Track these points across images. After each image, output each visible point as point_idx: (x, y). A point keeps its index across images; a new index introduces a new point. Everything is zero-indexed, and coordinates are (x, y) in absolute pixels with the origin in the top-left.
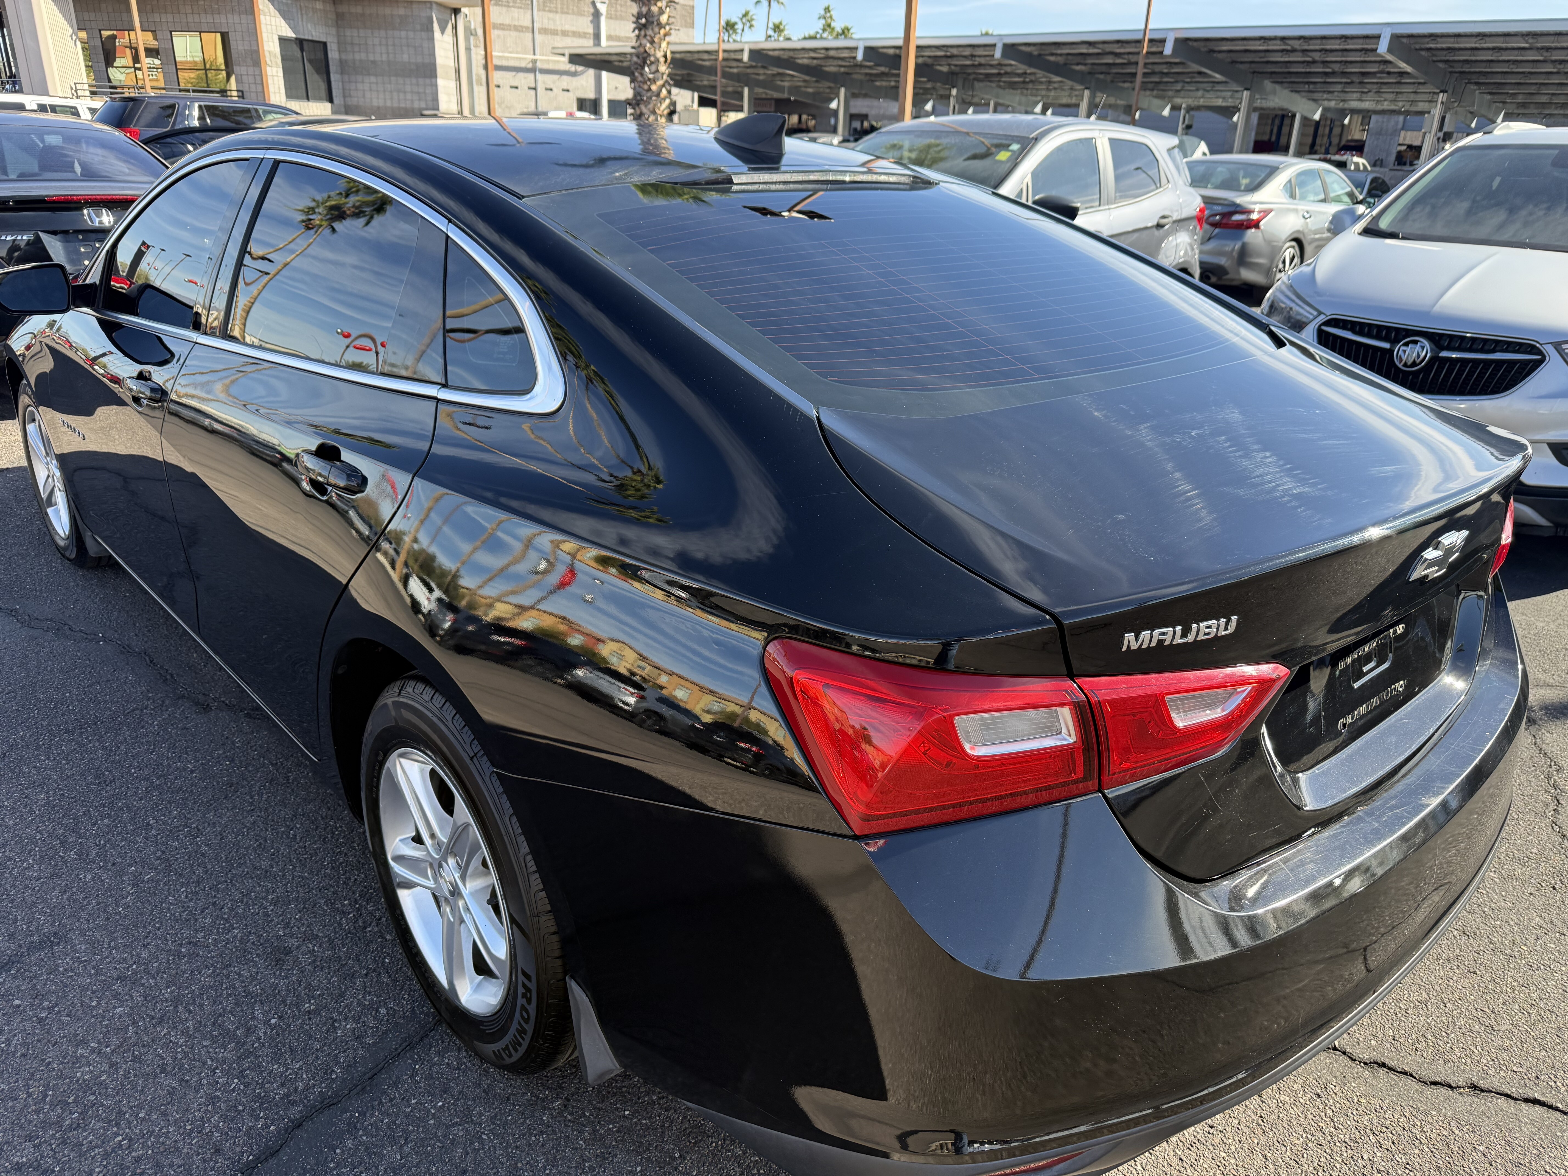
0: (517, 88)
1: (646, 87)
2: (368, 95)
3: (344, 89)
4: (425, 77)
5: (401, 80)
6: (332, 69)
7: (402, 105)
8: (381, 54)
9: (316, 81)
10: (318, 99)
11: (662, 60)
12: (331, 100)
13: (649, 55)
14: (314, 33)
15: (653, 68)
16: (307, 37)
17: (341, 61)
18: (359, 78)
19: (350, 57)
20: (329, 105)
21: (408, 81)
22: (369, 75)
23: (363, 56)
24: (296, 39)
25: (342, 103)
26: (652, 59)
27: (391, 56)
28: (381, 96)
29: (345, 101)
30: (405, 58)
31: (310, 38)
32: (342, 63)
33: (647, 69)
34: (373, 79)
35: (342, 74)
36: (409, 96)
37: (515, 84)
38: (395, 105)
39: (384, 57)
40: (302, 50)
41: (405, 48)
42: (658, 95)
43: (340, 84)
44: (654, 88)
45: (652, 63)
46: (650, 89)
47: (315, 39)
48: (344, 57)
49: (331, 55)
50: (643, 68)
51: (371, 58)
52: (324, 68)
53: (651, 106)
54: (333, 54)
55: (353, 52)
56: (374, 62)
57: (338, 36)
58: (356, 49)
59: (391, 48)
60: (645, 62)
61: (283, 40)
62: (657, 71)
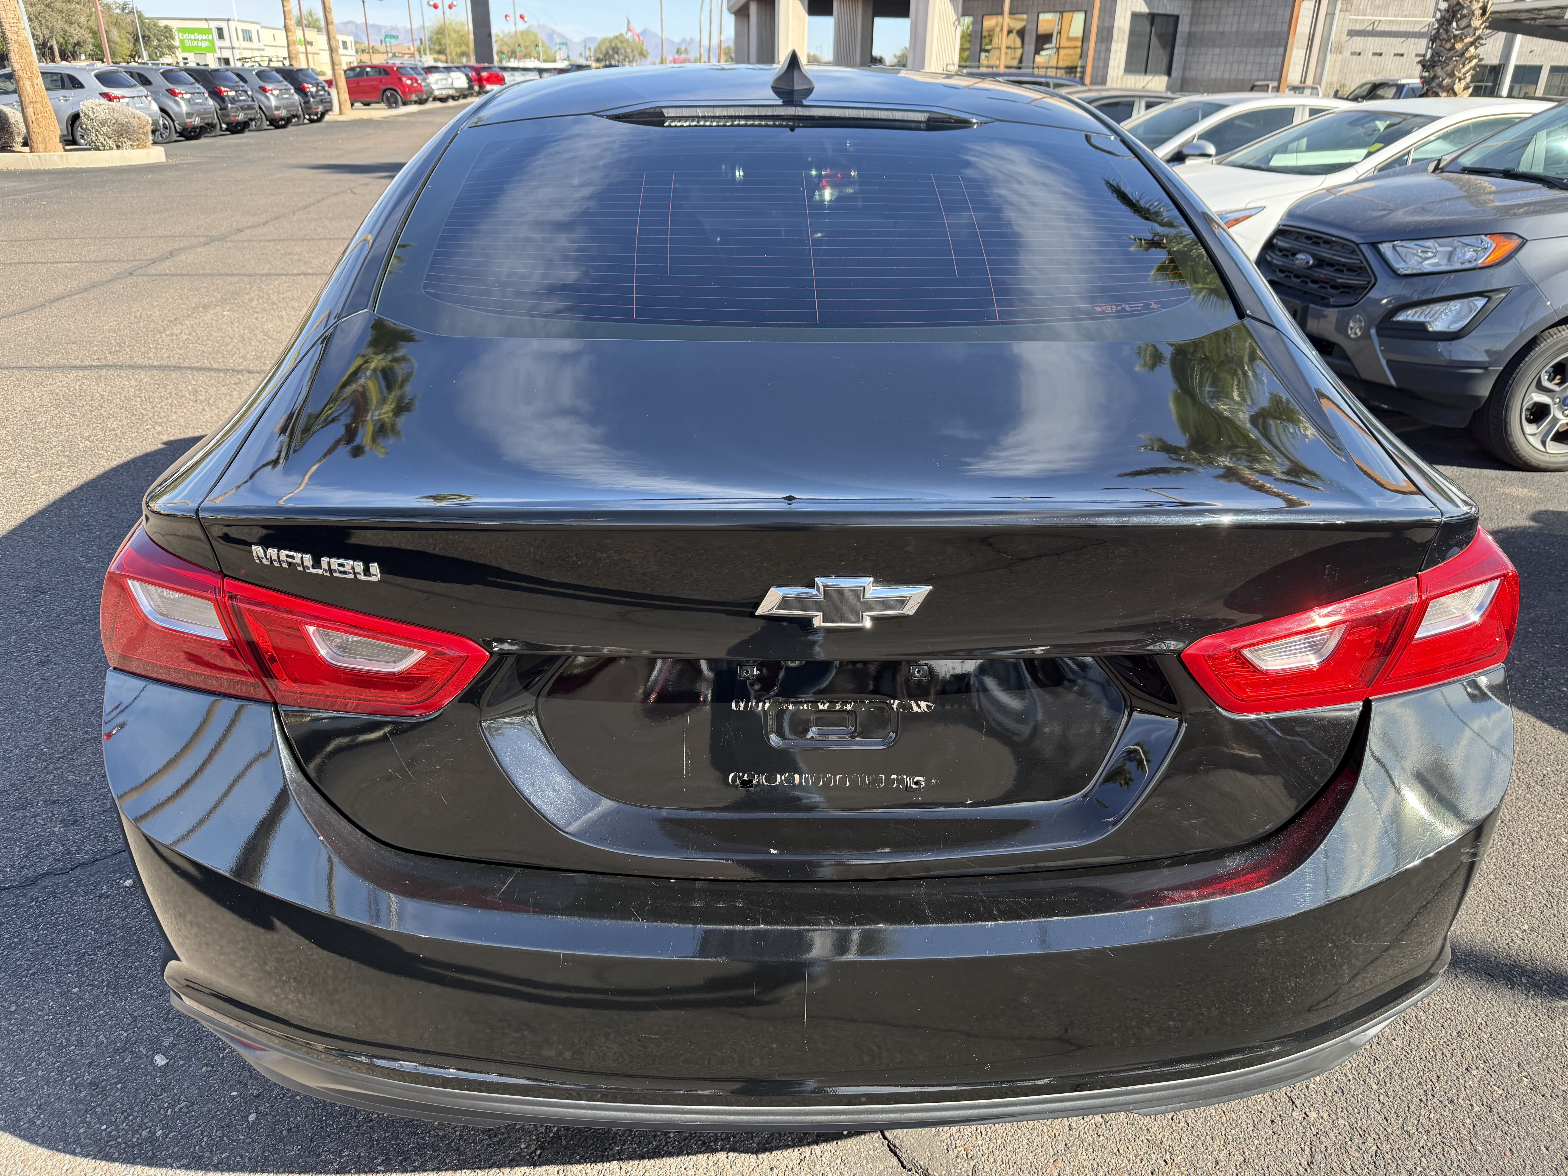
0: (1402, 55)
1: (1448, 46)
2: (1208, 67)
3: (1185, 62)
4: (1272, 46)
5: (1245, 51)
6: (1178, 41)
7: (1240, 77)
8: (1232, 24)
9: (1158, 54)
10: (1156, 72)
11: (1478, 12)
12: (1169, 73)
13: (1463, 7)
14: (1168, 7)
15: (1464, 23)
16: (1161, 11)
17: (1190, 34)
18: (1204, 50)
19: (1200, 29)
20: (1164, 79)
21: (1252, 51)
22: (1214, 46)
23: (1213, 28)
24: (1149, 14)
25: (1181, 76)
26: (1465, 12)
27: (1242, 26)
28: (1221, 68)
29: (1183, 74)
30: (1256, 27)
31: (1163, 12)
32: (1191, 36)
33: (1454, 24)
34: (1217, 51)
35: (1188, 46)
36: (1249, 67)
37: (1400, 52)
38: (1233, 76)
39: (1234, 28)
40: (1152, 24)
41: (1258, 17)
42: (1462, 54)
43: (1183, 57)
44: (1459, 46)
45: (1464, 16)
46: (1453, 48)
47: (1169, 12)
48: (1194, 29)
49: (1180, 28)
50: (1450, 23)
51: (1221, 29)
52: (1169, 42)
53: (1449, 68)
54: (1183, 27)
55: (1204, 24)
56: (1222, 34)
57: (1193, 8)
58: (1208, 20)
59: (1243, 18)
60: (1454, 16)
61: (1135, 16)
62: (1469, 26)
